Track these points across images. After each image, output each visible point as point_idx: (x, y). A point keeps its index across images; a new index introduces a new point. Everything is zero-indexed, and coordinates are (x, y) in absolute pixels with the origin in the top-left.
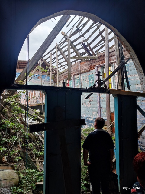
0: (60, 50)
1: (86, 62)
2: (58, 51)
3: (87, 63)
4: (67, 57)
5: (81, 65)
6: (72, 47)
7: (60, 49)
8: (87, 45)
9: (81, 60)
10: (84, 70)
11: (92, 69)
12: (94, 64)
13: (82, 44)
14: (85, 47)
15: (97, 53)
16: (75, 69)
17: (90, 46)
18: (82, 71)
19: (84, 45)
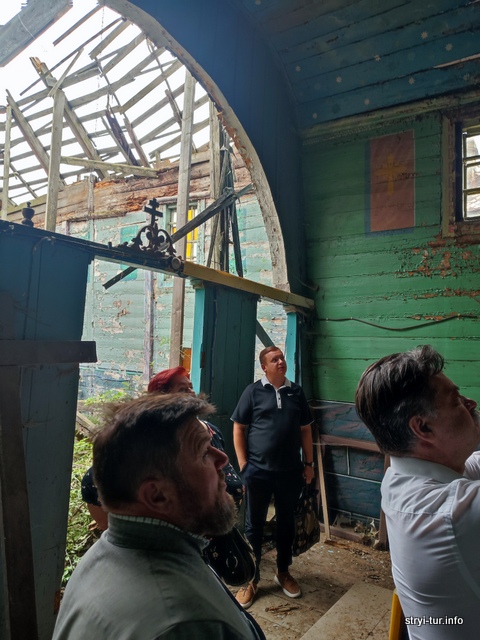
0: (23, 124)
1: (117, 182)
2: (13, 125)
3: (118, 187)
4: (49, 152)
5: (96, 190)
6: (70, 123)
7: (21, 120)
8: (124, 127)
9: (98, 171)
10: (105, 210)
11: (135, 207)
12: (143, 193)
13: (105, 118)
14: (116, 131)
15: (154, 159)
16: (75, 200)
17: (135, 130)
18: (98, 212)
19: (113, 122)
